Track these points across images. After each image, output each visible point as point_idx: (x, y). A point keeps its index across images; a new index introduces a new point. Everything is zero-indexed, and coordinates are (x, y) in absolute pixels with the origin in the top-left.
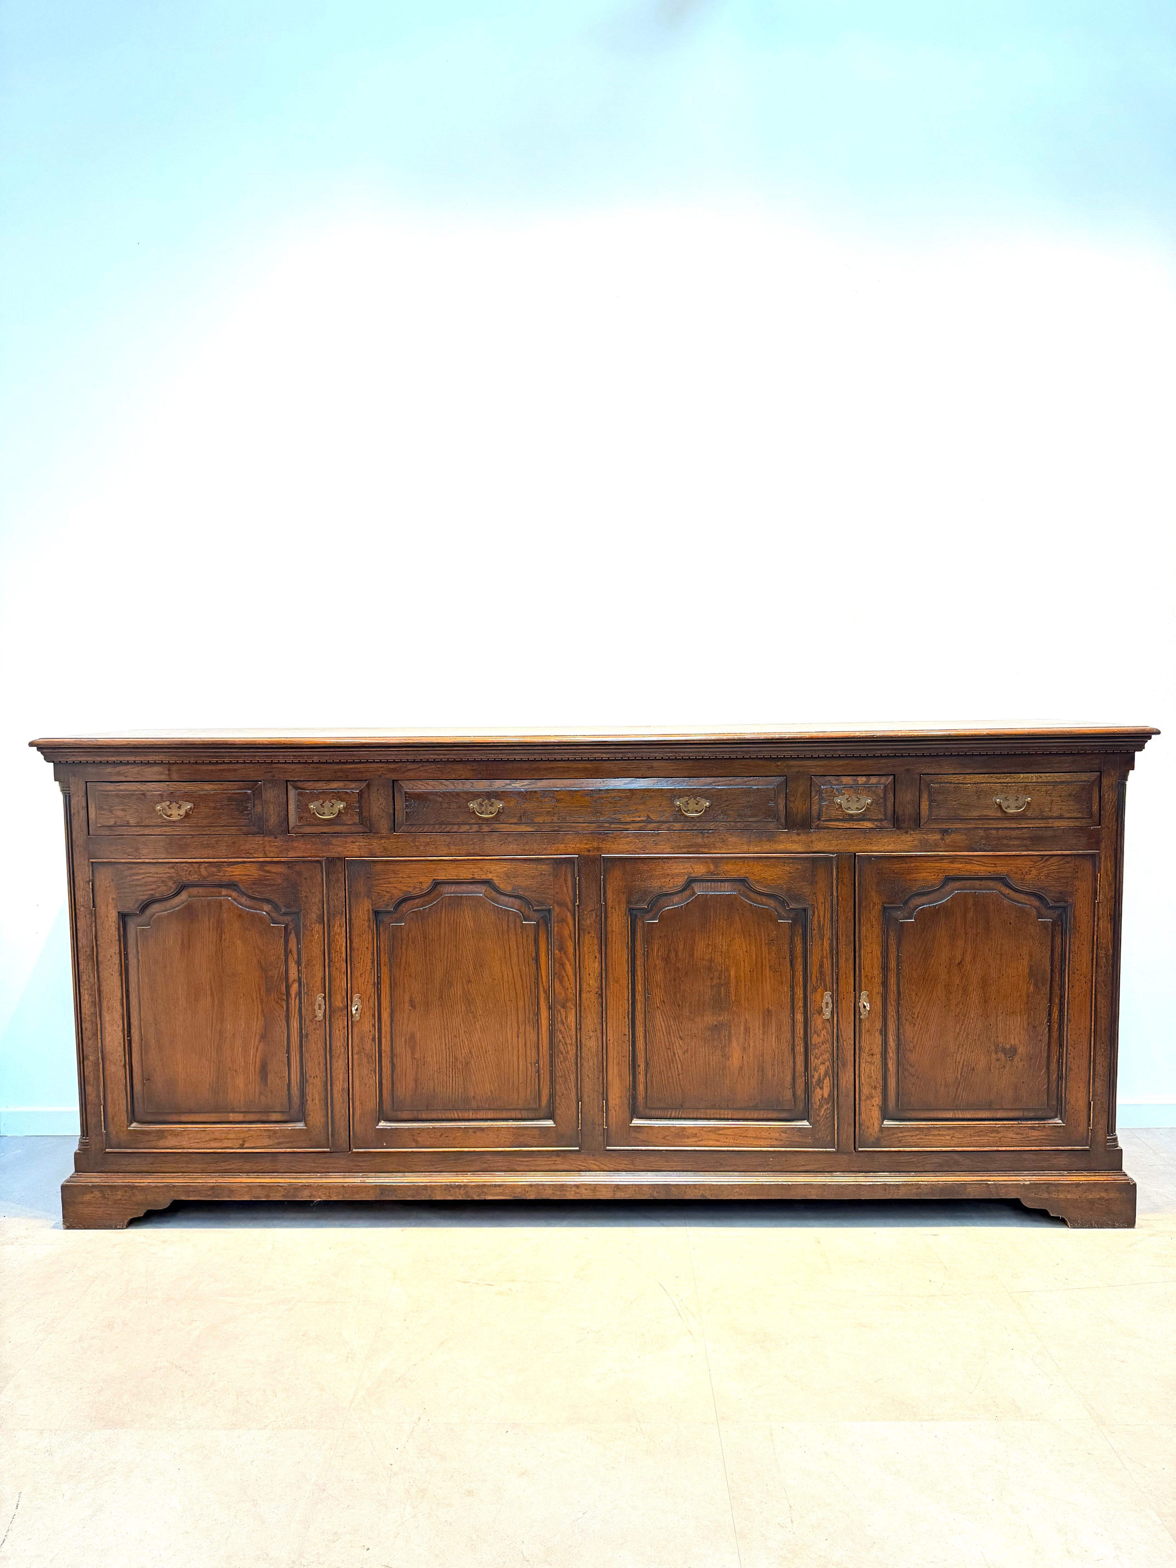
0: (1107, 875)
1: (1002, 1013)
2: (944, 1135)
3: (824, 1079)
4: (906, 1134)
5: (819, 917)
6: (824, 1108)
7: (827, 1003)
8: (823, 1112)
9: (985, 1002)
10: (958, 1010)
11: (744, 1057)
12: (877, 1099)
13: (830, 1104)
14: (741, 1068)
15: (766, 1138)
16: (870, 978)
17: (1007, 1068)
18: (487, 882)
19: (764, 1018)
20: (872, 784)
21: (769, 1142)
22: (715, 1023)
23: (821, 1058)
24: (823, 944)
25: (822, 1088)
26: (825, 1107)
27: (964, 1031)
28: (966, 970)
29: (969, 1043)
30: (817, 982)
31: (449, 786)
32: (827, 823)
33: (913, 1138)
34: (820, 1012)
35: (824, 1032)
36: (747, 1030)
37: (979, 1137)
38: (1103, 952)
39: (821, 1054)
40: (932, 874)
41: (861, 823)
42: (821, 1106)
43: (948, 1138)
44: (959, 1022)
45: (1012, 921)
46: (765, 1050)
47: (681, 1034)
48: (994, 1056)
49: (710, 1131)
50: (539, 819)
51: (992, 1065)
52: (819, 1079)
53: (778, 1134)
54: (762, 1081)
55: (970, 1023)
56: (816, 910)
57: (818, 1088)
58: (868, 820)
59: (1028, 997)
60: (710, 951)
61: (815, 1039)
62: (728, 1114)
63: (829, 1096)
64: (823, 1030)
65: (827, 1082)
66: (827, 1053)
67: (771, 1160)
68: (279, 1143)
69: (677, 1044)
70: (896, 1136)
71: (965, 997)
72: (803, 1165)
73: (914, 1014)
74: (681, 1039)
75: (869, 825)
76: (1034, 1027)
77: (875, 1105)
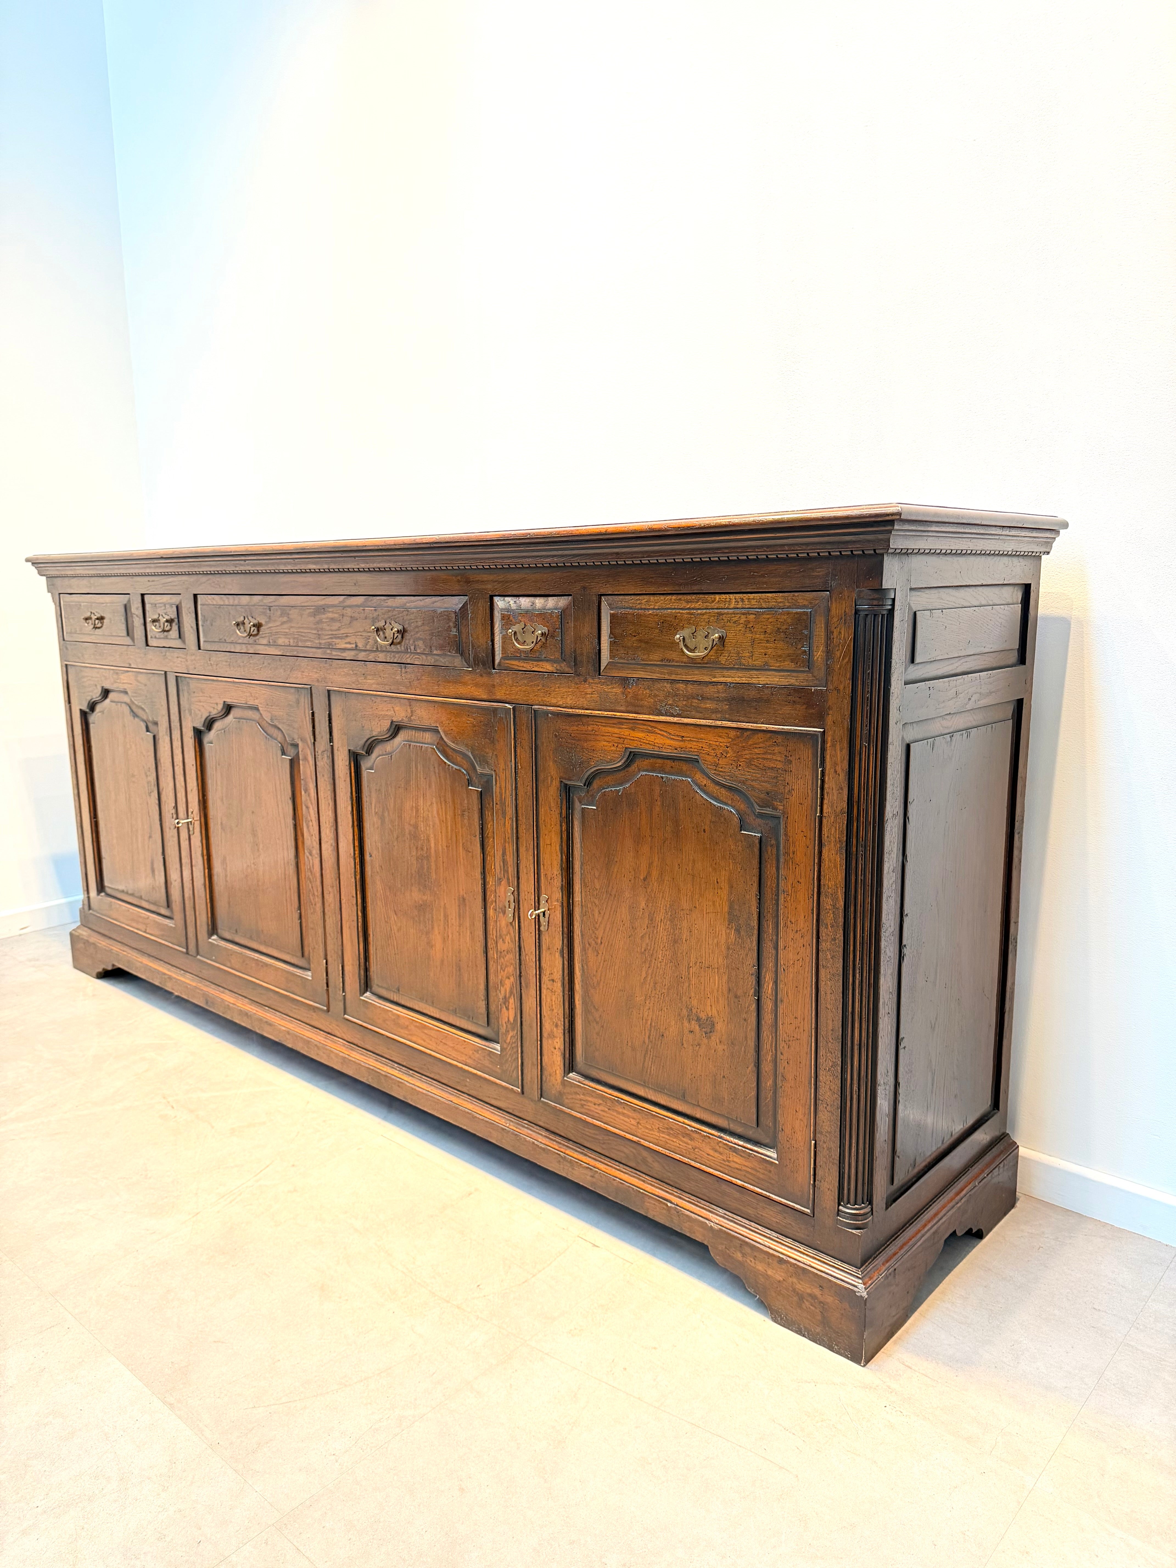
0: (836, 772)
1: (696, 963)
2: (628, 1117)
3: (509, 997)
4: (590, 1099)
5: (501, 788)
6: (510, 1036)
7: (510, 903)
9: (675, 942)
10: (644, 946)
11: (444, 949)
12: (558, 1040)
13: (516, 1032)
14: (442, 962)
15: (463, 1052)
16: (550, 878)
17: (703, 1047)
18: (257, 709)
19: (459, 906)
20: (550, 608)
21: (465, 1057)
22: (421, 902)
23: (506, 970)
24: (505, 824)
27: (651, 978)
28: (652, 890)
29: (657, 996)
30: (501, 874)
32: (509, 660)
33: (596, 1107)
34: (505, 912)
35: (508, 938)
36: (446, 916)
37: (668, 1135)
38: (830, 901)
39: (507, 966)
40: (610, 744)
42: (507, 1031)
43: (633, 1122)
44: (645, 962)
45: (707, 828)
46: (461, 946)
47: (395, 909)
48: (686, 1024)
51: (684, 1039)
52: (505, 997)
53: (473, 1051)
54: (459, 982)
55: (658, 968)
56: (498, 778)
57: (505, 1008)
59: (728, 948)
60: (415, 814)
61: (501, 946)
63: (514, 1020)
64: (507, 935)
65: (512, 1003)
66: (512, 967)
67: (468, 1080)
68: (162, 935)
69: (393, 919)
70: (579, 1097)
71: (652, 929)
72: (495, 1099)
73: (597, 938)
74: (396, 914)
75: (546, 666)
76: (736, 997)
77: (557, 1047)
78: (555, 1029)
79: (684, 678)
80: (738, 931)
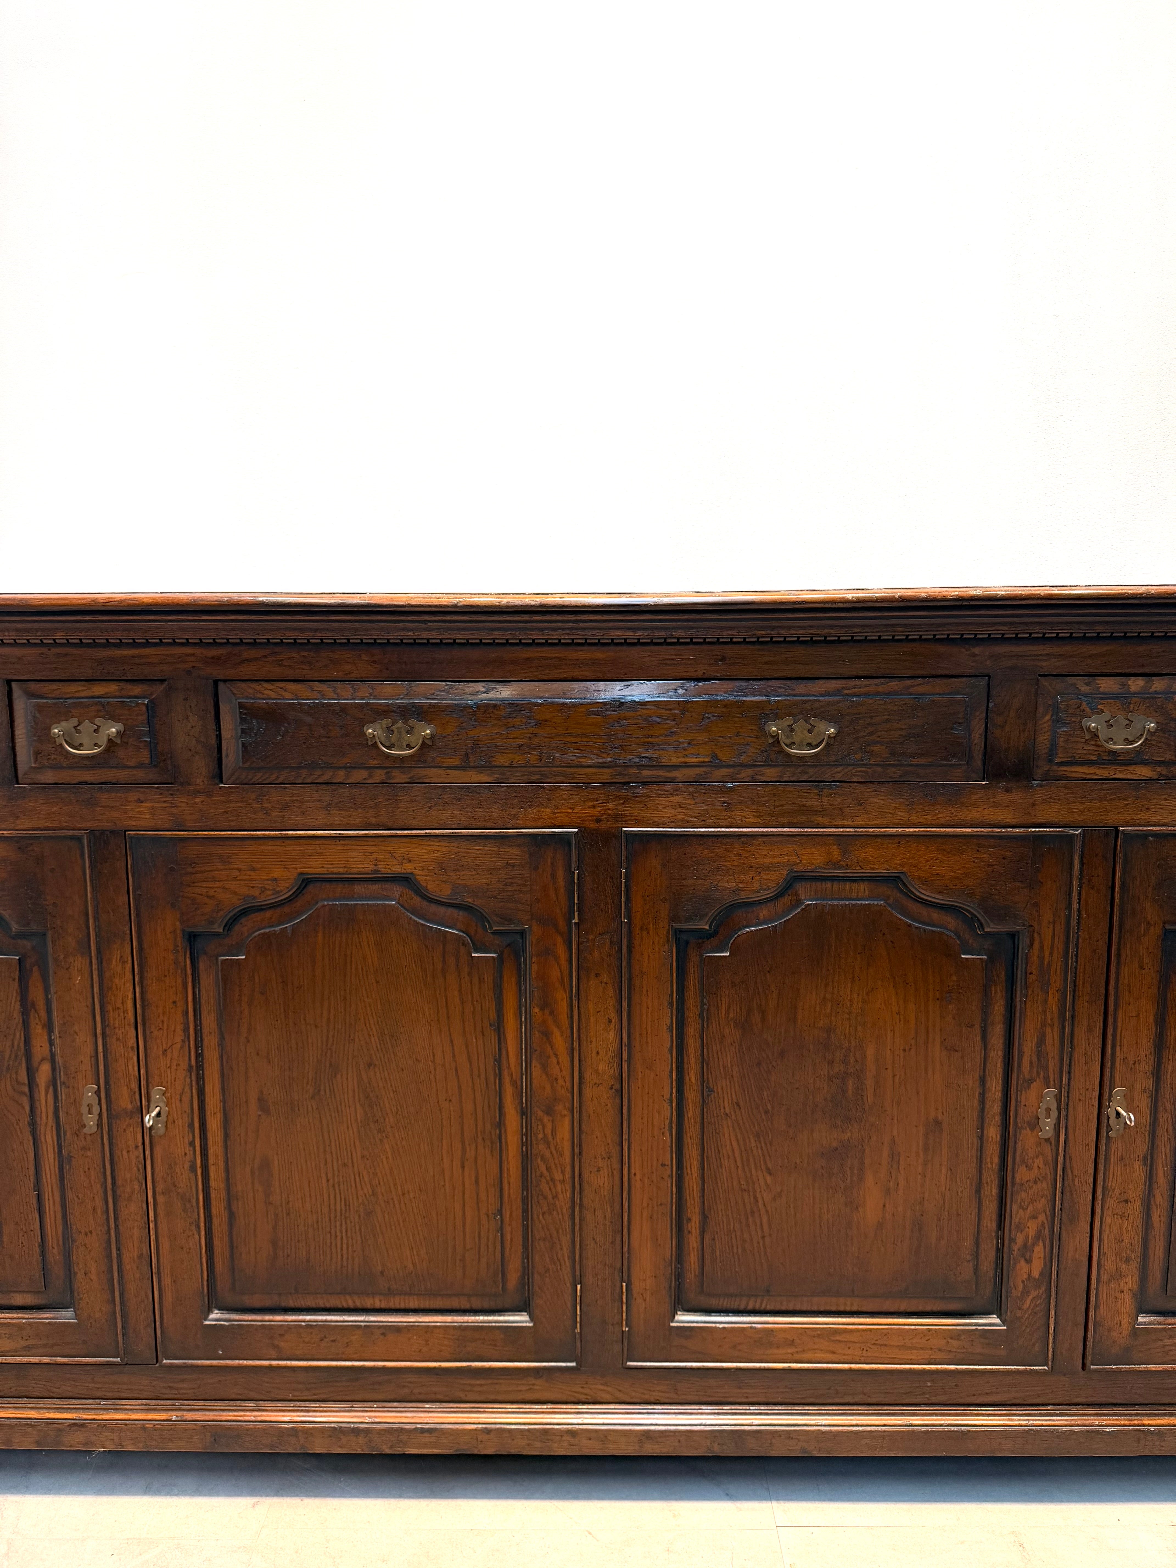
3: (1033, 1245)
5: (1042, 948)
6: (1031, 1297)
7: (1048, 1110)
8: (1028, 1301)
11: (887, 1205)
12: (1129, 1280)
13: (1043, 1289)
14: (880, 1225)
15: (922, 1349)
16: (1132, 1062)
18: (405, 880)
19: (926, 1134)
20: (1156, 692)
21: (926, 1355)
22: (834, 1144)
23: (1030, 1208)
24: (1046, 1001)
25: (1029, 1261)
26: (1033, 1294)
30: (1031, 1071)
31: (329, 694)
32: (1065, 768)
34: (1034, 1124)
35: (1039, 1162)
36: (894, 1156)
39: (1032, 1201)
41: (1131, 768)
42: (1026, 1292)
46: (927, 1194)
47: (770, 1165)
49: (819, 1336)
50: (503, 760)
52: (1025, 1246)
53: (945, 1341)
54: (919, 1248)
56: (1036, 935)
57: (1023, 1261)
58: (1145, 763)
60: (828, 1011)
61: (1022, 1174)
62: (852, 1304)
63: (1041, 1274)
64: (1037, 1157)
65: (1039, 1251)
66: (1043, 1199)
67: (929, 1384)
68: (28, 1348)
69: (762, 1182)
70: (1160, 1343)
74: (770, 1174)
75: (1145, 772)
77: (1125, 1289)
78: (1124, 1266)
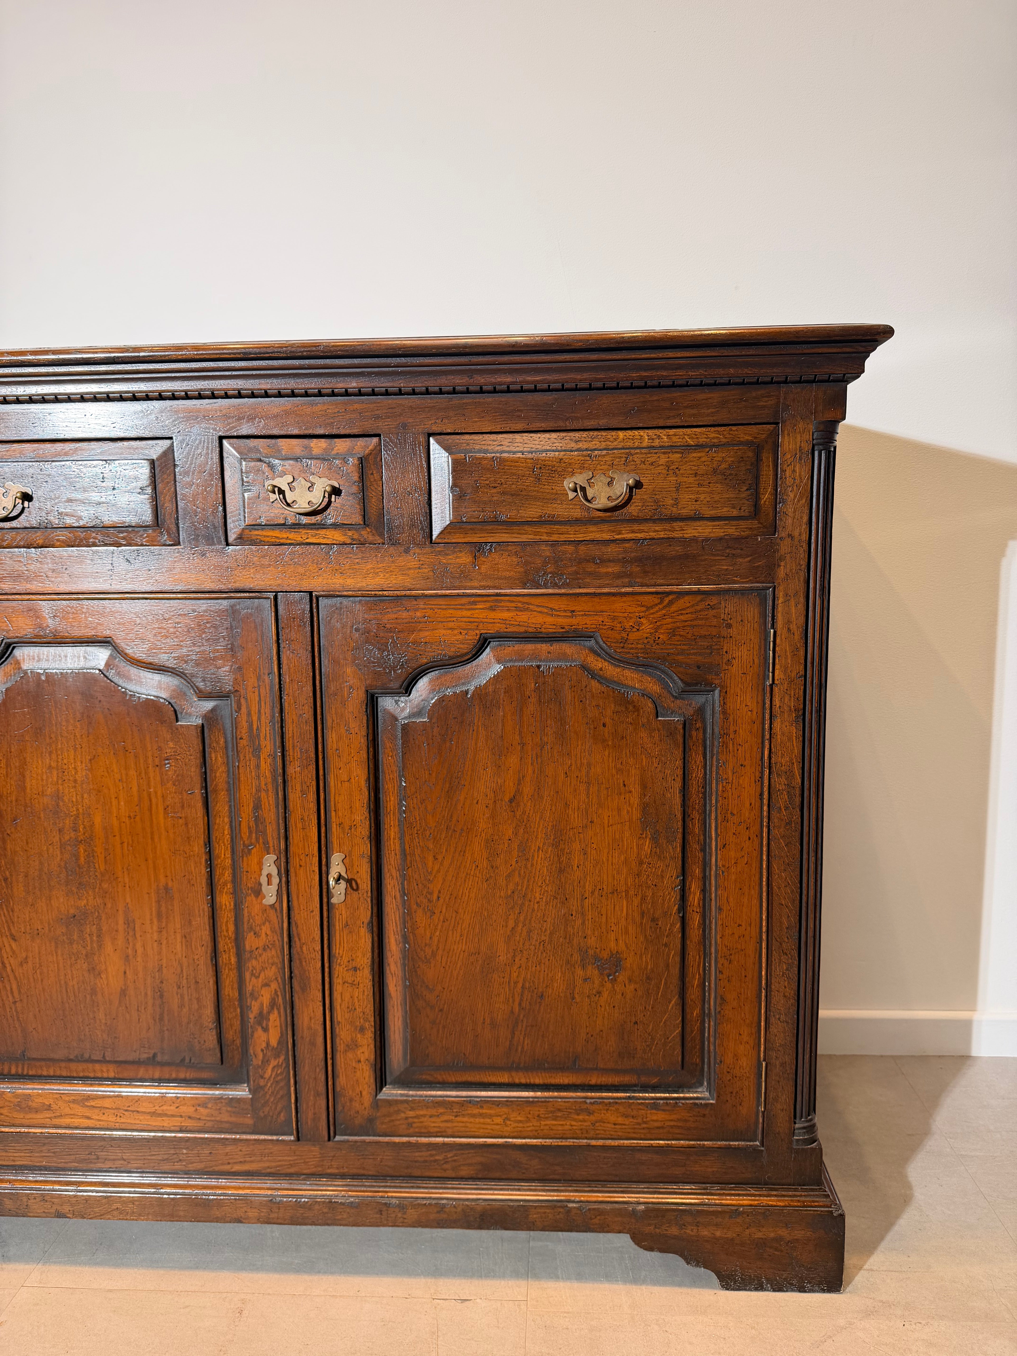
0: (788, 629)
1: (593, 893)
2: (490, 1116)
3: (269, 1013)
4: (421, 1113)
5: (249, 714)
6: (271, 1066)
7: (269, 876)
8: (269, 1071)
9: (561, 871)
10: (511, 886)
11: (128, 972)
12: (365, 1050)
13: (282, 1057)
14: (123, 993)
15: (173, 1116)
16: (348, 828)
17: (605, 994)
19: (158, 902)
20: (335, 453)
21: (177, 1122)
22: (72, 911)
23: (262, 975)
24: (258, 766)
25: (266, 1030)
26: (273, 1063)
27: (524, 925)
28: (524, 812)
29: (533, 948)
30: (249, 838)
32: (256, 532)
33: (433, 1119)
34: (258, 892)
35: (266, 929)
36: (129, 923)
37: (553, 1120)
39: (263, 969)
40: (456, 632)
41: (321, 532)
42: (266, 1061)
43: (499, 1120)
44: (512, 908)
45: (608, 721)
46: (164, 961)
47: (13, 931)
48: (579, 972)
49: (74, 1101)
51: (577, 991)
52: (261, 1014)
53: (194, 1109)
54: (162, 1015)
55: (533, 910)
56: (243, 701)
57: (260, 1029)
58: (332, 525)
59: (641, 863)
60: (55, 779)
61: (251, 942)
62: (108, 1071)
63: (279, 1043)
64: (264, 924)
65: (275, 1020)
66: (273, 967)
67: (185, 1151)
70: (403, 1115)
71: (524, 862)
73: (431, 894)
74: (15, 940)
75: (335, 536)
76: (654, 920)
77: (362, 1059)
78: (359, 1036)
79: (572, 537)
80: (655, 840)
